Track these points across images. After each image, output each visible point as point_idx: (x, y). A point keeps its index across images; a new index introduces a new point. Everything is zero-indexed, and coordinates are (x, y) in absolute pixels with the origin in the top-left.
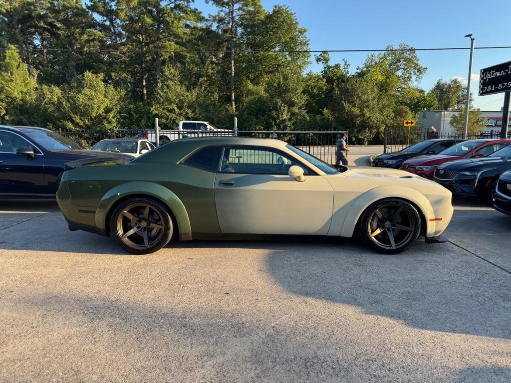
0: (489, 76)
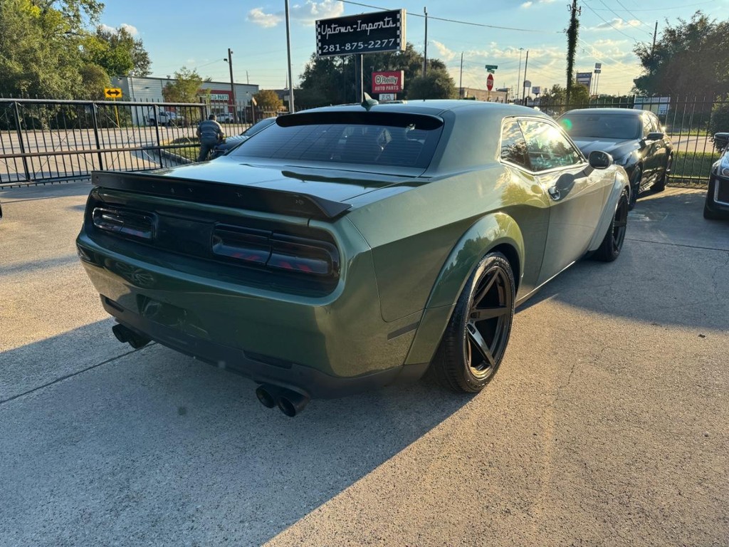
0: (329, 32)
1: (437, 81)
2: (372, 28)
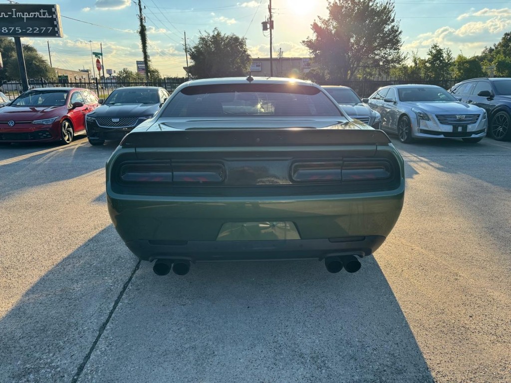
1: (34, 62)
2: (28, 16)
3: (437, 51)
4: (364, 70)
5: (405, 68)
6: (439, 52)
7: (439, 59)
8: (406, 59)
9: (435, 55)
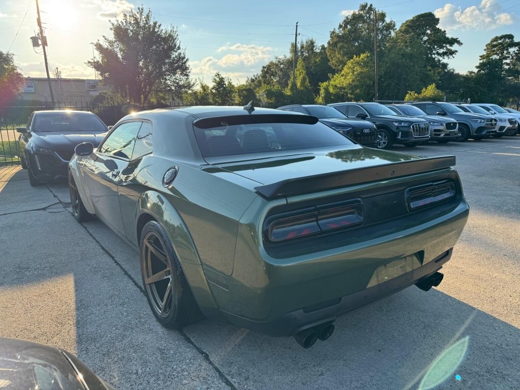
3: (220, 79)
4: (157, 95)
5: (195, 93)
6: (222, 80)
7: (222, 85)
8: (195, 85)
9: (219, 82)
